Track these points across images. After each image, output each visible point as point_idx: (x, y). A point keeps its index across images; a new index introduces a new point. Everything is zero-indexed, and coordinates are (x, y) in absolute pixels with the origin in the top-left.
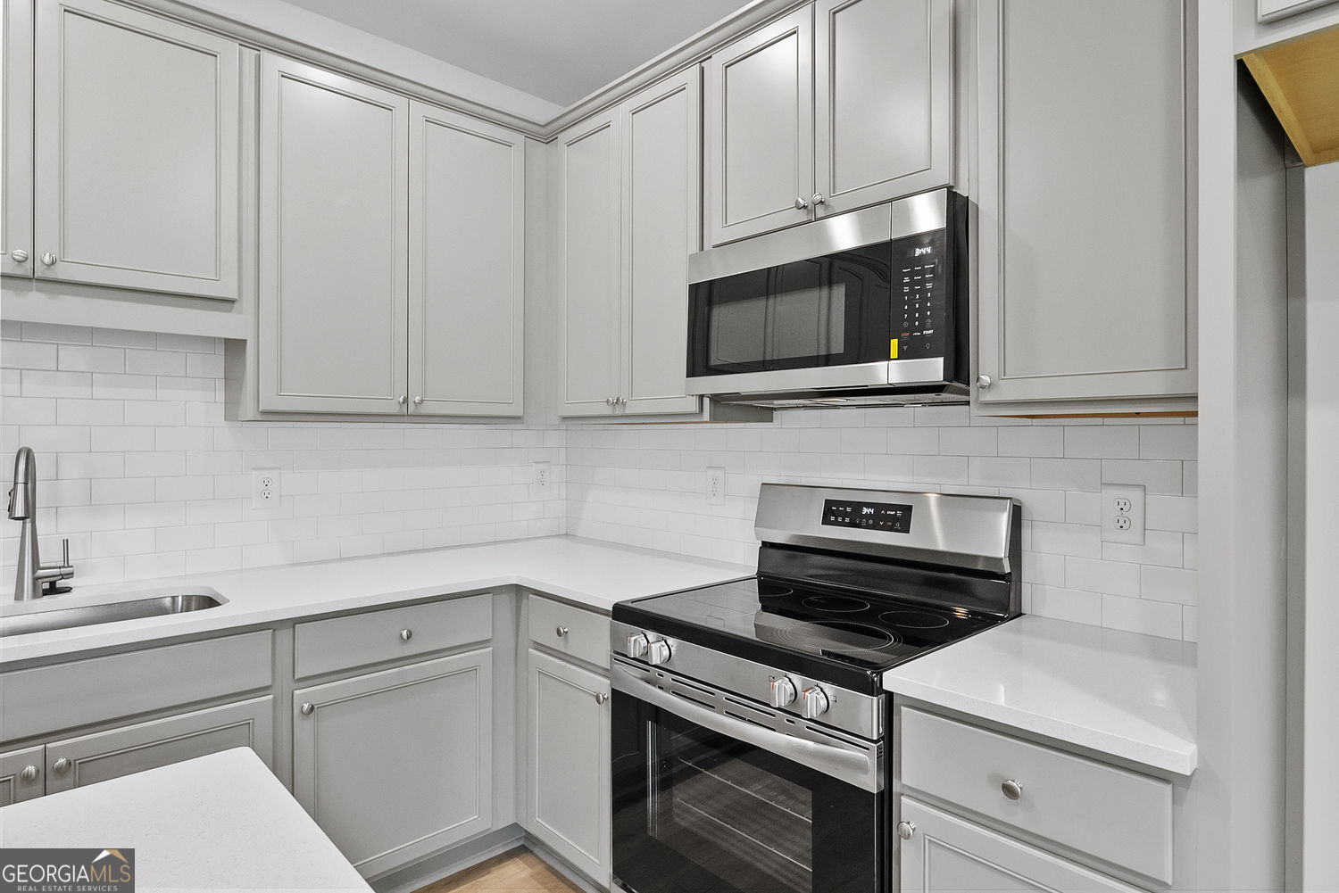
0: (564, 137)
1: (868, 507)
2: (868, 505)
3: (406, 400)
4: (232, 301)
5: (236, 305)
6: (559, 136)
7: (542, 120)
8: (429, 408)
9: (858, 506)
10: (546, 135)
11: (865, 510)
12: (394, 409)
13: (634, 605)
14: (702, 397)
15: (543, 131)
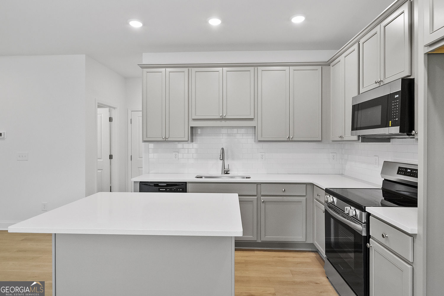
0: (332, 64)
1: (409, 170)
2: (409, 169)
3: (289, 138)
4: (253, 119)
5: (254, 119)
6: (331, 64)
7: (327, 60)
8: (294, 139)
9: (406, 169)
10: (328, 64)
11: (408, 170)
12: (286, 140)
13: (330, 189)
14: (359, 136)
15: (327, 63)
